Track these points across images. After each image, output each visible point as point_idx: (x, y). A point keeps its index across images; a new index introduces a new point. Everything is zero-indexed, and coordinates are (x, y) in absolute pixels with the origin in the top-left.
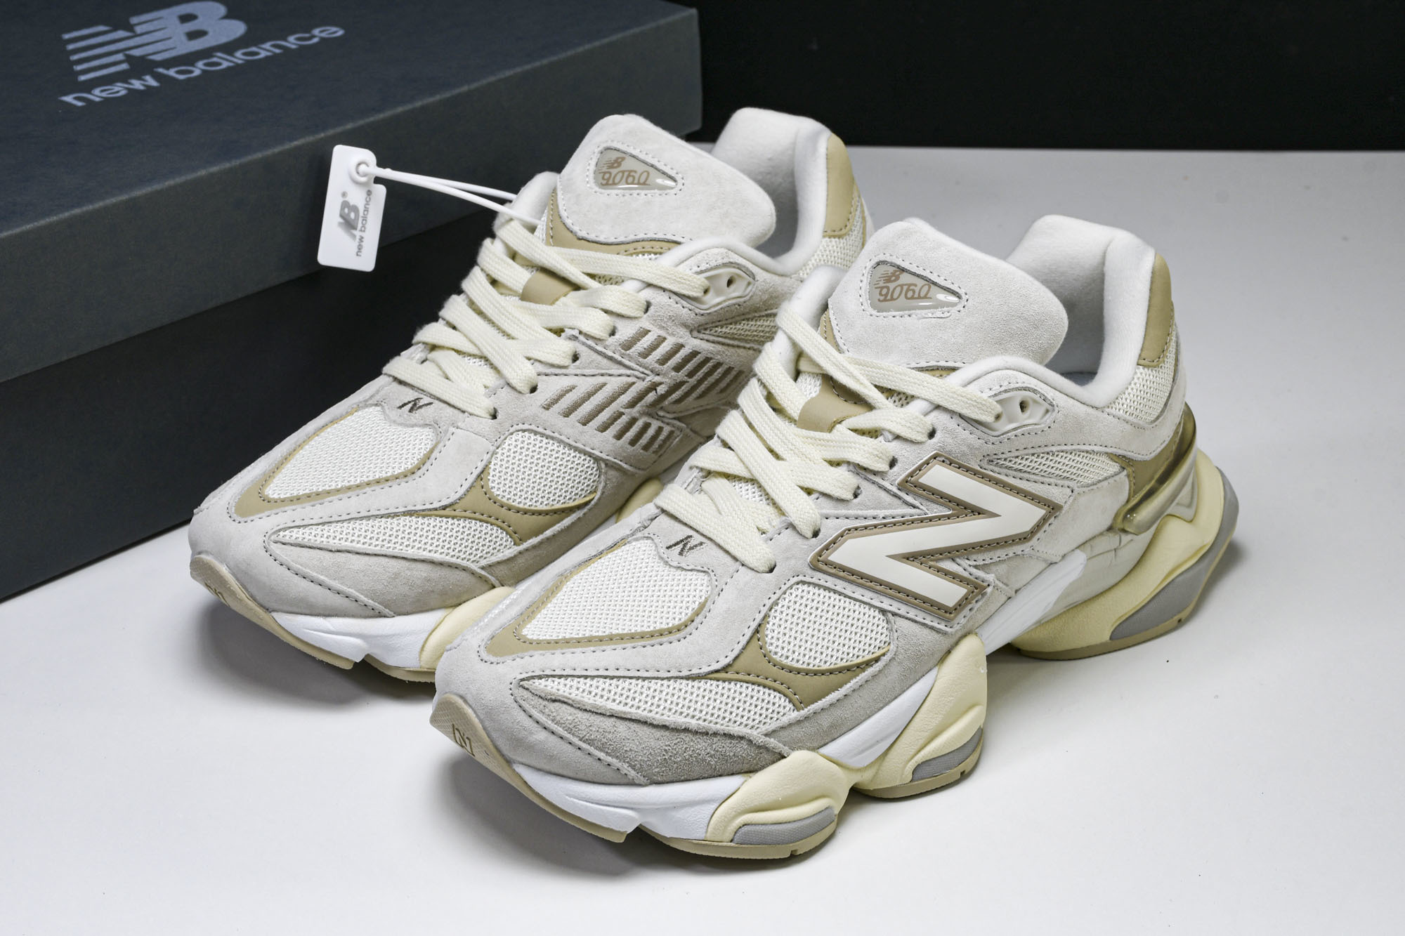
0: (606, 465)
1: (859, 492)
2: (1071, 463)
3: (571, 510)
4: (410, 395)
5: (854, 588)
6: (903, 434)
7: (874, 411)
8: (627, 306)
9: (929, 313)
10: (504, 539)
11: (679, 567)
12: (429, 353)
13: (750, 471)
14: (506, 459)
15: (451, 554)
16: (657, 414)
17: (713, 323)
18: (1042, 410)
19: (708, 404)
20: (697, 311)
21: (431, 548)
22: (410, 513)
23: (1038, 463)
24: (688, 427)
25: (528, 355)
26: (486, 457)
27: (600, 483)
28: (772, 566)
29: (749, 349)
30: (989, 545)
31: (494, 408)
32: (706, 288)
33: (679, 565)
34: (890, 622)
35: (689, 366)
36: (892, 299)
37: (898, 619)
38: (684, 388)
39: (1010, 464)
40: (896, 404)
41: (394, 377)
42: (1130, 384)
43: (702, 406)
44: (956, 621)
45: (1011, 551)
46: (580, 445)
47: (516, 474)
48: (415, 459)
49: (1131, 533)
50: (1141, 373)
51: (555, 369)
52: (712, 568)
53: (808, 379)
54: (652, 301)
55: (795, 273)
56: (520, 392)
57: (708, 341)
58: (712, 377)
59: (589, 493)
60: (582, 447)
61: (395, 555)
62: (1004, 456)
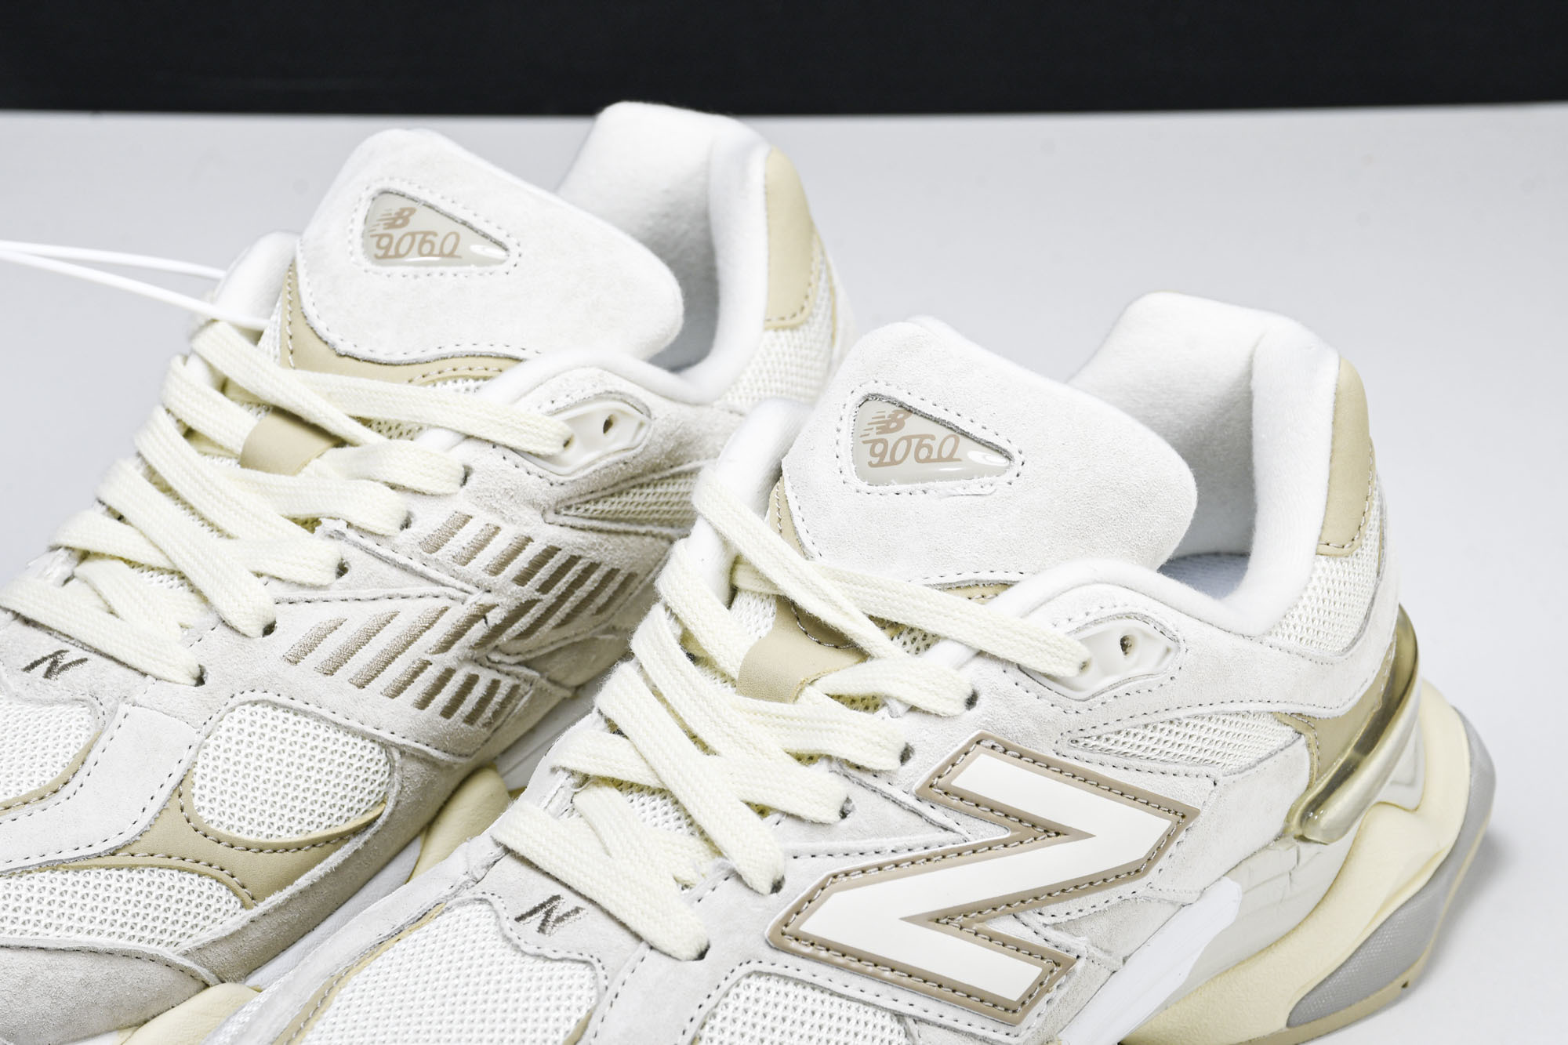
0: (402, 753)
1: (849, 807)
2: (1210, 735)
3: (343, 838)
4: (47, 645)
5: (846, 977)
6: (922, 704)
7: (869, 663)
8: (430, 476)
9: (956, 486)
10: (224, 899)
11: (538, 956)
12: (78, 565)
13: (658, 776)
14: (223, 756)
15: (128, 935)
16: (489, 659)
17: (580, 495)
18: (1161, 650)
19: (576, 635)
20: (553, 478)
21: (91, 927)
22: (53, 866)
23: (1155, 740)
24: (542, 677)
25: (258, 569)
26: (187, 756)
27: (393, 786)
28: (703, 948)
29: (645, 535)
30: (1076, 887)
31: (200, 666)
32: (566, 438)
33: (539, 952)
34: (911, 1035)
35: (543, 574)
36: (893, 462)
37: (924, 1027)
38: (535, 612)
39: (1107, 746)
40: (909, 646)
41: (14, 612)
42: (1306, 589)
43: (566, 638)
44: (1024, 1024)
45: (1113, 894)
46: (354, 723)
47: (241, 782)
48: (58, 765)
49: (1316, 842)
50: (1324, 569)
51: (307, 591)
52: (598, 956)
53: (753, 604)
54: (473, 465)
55: (719, 399)
56: (244, 635)
57: (572, 527)
58: (581, 589)
59: (373, 805)
60: (358, 726)
61: (26, 944)
62: (1097, 732)
